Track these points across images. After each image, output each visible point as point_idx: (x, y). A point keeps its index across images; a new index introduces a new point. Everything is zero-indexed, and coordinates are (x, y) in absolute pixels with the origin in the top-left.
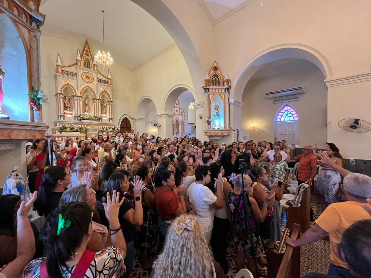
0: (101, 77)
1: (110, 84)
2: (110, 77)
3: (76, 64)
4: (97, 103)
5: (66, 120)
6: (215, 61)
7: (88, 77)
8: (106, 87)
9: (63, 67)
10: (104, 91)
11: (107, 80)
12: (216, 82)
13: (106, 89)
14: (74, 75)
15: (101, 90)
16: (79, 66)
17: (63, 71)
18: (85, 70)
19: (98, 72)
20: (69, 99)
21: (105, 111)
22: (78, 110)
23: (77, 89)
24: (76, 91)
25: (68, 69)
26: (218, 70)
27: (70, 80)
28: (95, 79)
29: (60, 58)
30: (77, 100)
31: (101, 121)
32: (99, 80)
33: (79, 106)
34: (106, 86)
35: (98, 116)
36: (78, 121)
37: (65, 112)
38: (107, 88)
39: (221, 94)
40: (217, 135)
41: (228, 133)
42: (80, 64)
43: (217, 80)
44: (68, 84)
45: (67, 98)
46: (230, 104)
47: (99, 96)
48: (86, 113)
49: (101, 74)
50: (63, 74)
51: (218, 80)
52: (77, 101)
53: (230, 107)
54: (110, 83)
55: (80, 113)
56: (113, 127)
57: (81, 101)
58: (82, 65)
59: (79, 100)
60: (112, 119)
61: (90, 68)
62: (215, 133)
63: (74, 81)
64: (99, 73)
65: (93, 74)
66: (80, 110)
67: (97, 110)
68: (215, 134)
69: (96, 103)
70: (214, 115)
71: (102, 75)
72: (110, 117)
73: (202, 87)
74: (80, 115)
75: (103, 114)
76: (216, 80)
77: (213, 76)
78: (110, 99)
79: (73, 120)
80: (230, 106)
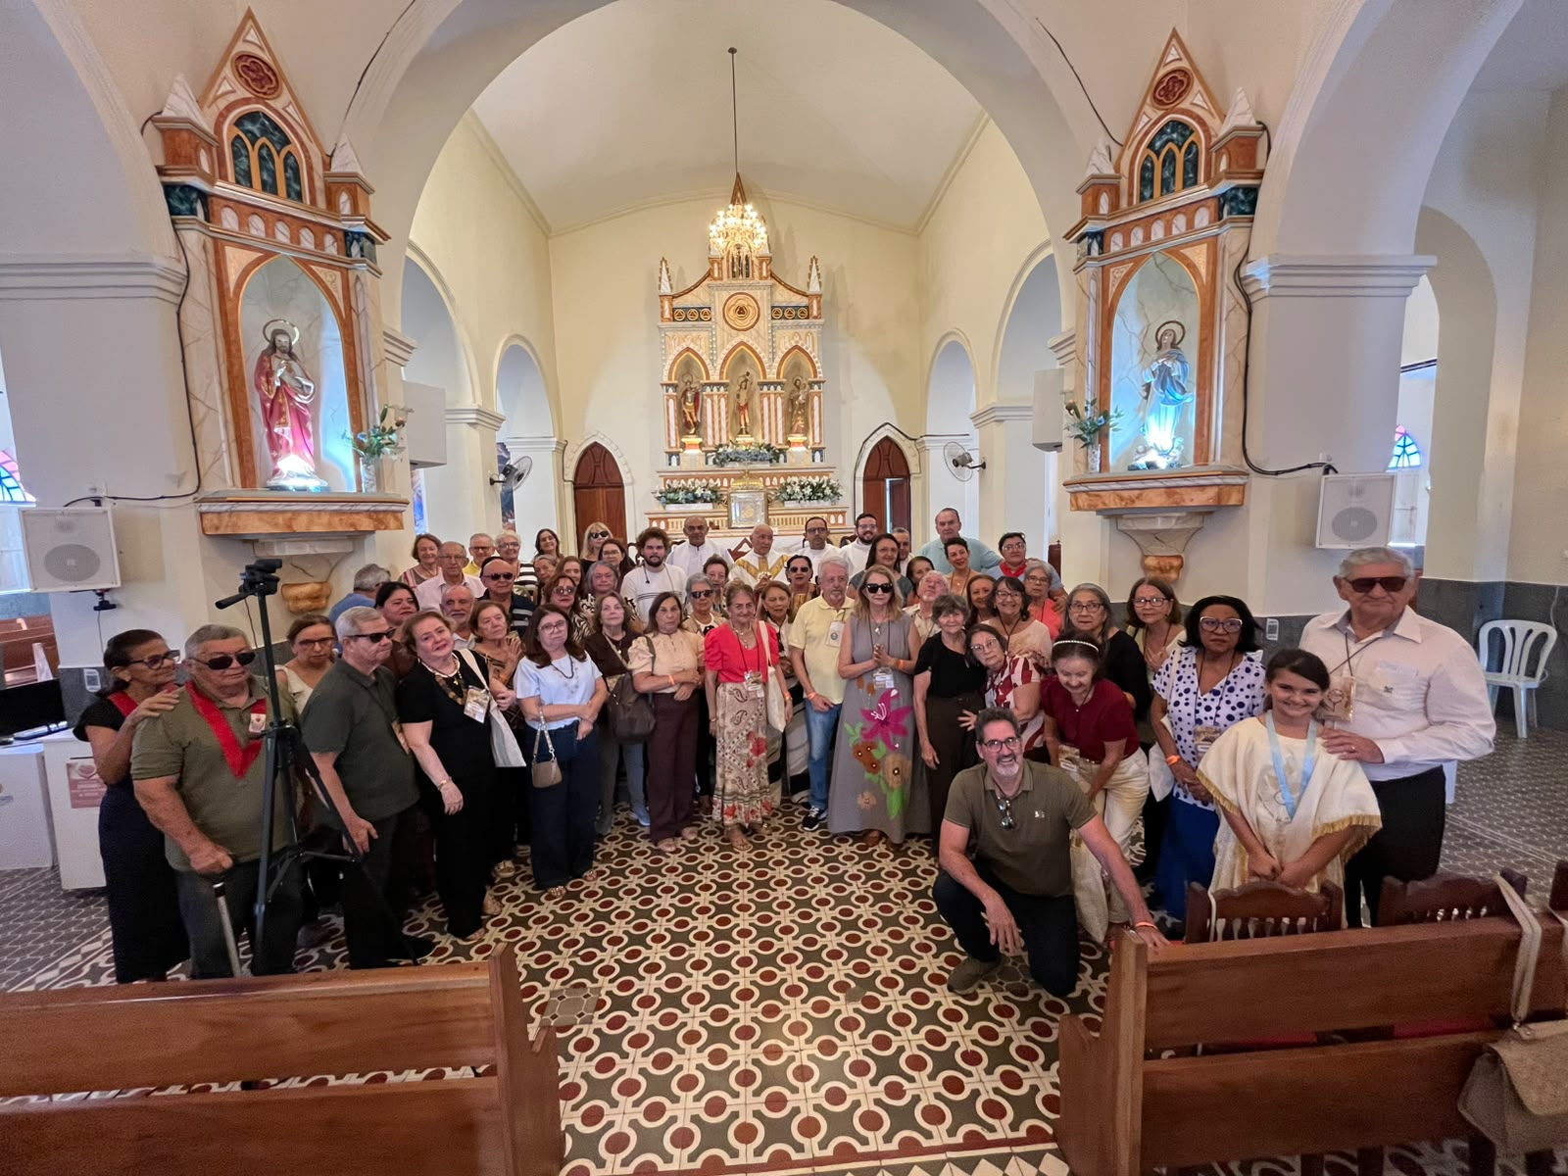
0: (784, 297)
1: (815, 317)
2: (815, 288)
3: (709, 274)
4: (772, 396)
5: (684, 466)
6: (1175, 34)
7: (741, 311)
8: (802, 332)
9: (674, 297)
10: (796, 347)
11: (804, 301)
12: (1173, 174)
13: (803, 337)
14: (701, 314)
15: (784, 344)
16: (715, 279)
17: (674, 310)
18: (733, 286)
19: (773, 281)
20: (696, 399)
21: (800, 423)
22: (713, 430)
23: (712, 360)
24: (709, 367)
25: (689, 301)
26: (1197, 86)
27: (694, 334)
28: (766, 312)
29: (667, 269)
30: (711, 396)
31: (785, 461)
32: (779, 312)
33: (716, 416)
34: (801, 326)
35: (773, 444)
36: (715, 467)
37: (683, 440)
38: (807, 335)
39: (1187, 245)
40: (1138, 504)
41: (1212, 492)
42: (720, 269)
43: (1180, 157)
44: (688, 349)
45: (689, 395)
46: (1252, 299)
47: (775, 371)
48: (740, 439)
49: (786, 286)
50: (674, 320)
51: (1188, 151)
52: (712, 401)
53: (1250, 313)
54: (815, 313)
55: (721, 439)
56: (815, 481)
57: (723, 400)
58: (725, 274)
59: (716, 398)
60: (820, 450)
61: (748, 276)
62: (1125, 494)
63: (704, 334)
64: (780, 282)
65: (757, 294)
66: (720, 430)
67: (770, 424)
68: (1122, 499)
69: (769, 399)
70: (1148, 387)
71: (791, 289)
72: (814, 443)
73: (1067, 236)
74: (721, 446)
75: (797, 433)
76: (1170, 158)
77: (1151, 146)
78: (816, 376)
79: (701, 465)
80: (1256, 309)
